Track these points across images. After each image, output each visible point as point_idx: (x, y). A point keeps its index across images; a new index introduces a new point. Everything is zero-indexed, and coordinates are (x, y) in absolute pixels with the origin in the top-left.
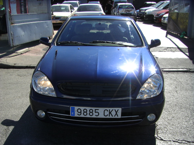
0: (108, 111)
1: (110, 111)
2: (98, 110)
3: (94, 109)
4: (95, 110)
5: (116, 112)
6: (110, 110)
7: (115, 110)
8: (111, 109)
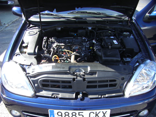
0: (94, 113)
1: (97, 114)
2: (83, 112)
3: (77, 112)
4: (79, 113)
5: (104, 114)
6: (96, 112)
7: (103, 112)
8: (98, 111)
